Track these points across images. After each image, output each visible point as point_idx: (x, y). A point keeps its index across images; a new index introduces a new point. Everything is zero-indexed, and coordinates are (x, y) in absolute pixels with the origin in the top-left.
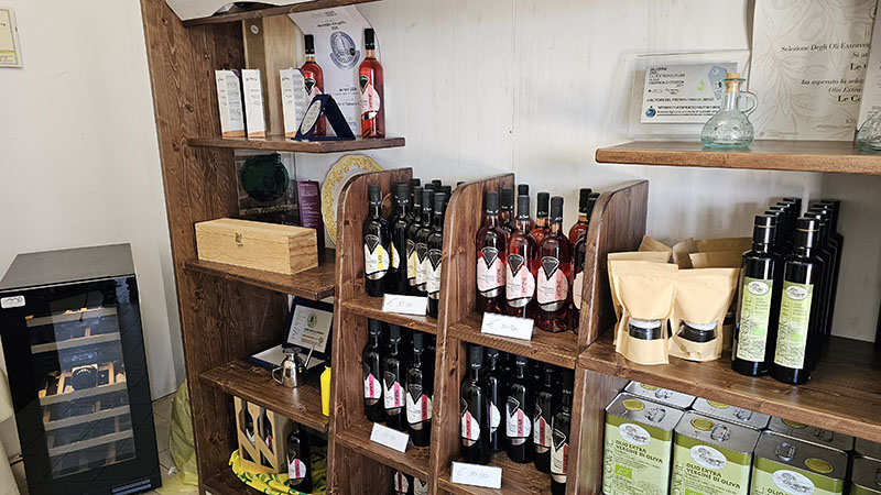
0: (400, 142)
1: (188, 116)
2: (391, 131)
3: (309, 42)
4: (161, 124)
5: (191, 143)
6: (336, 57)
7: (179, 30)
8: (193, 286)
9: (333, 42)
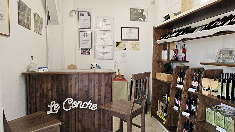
0: (188, 62)
1: (157, 57)
2: (187, 60)
3: (177, 46)
4: (153, 58)
5: (157, 61)
6: (180, 48)
7: (158, 45)
8: (154, 82)
9: (180, 46)
